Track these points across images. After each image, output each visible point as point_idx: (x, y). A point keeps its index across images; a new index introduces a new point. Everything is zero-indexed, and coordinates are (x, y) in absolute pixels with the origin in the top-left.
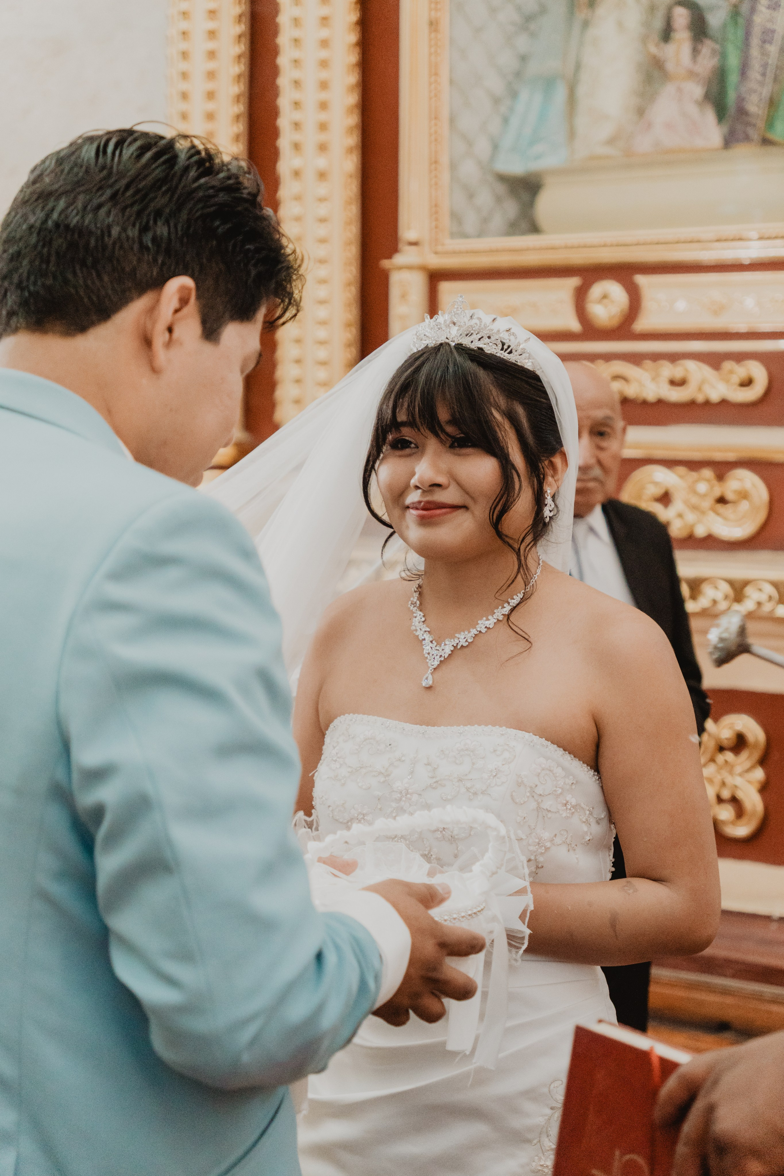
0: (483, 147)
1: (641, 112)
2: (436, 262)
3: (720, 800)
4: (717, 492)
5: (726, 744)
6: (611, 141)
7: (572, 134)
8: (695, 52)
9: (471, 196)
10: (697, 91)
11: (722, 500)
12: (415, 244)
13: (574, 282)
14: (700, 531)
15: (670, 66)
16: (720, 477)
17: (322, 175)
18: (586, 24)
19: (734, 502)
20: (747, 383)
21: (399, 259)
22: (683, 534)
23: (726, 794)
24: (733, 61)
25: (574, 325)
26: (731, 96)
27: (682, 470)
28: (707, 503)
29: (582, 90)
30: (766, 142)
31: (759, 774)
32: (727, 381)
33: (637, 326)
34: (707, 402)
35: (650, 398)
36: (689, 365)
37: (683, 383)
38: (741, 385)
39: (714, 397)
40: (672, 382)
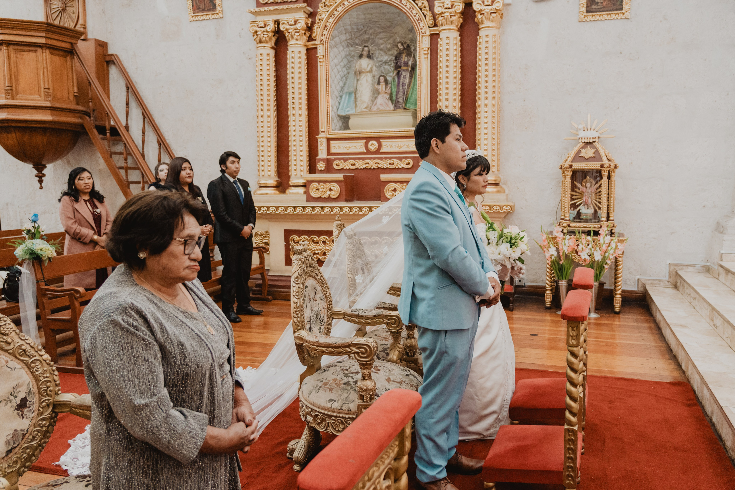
0: (335, 108)
1: (373, 101)
2: (329, 136)
6: (366, 108)
7: (356, 106)
8: (386, 88)
9: (333, 121)
10: (388, 97)
12: (324, 132)
13: (365, 141)
15: (380, 90)
17: (300, 115)
18: (358, 80)
20: (409, 164)
21: (320, 136)
24: (394, 90)
25: (365, 151)
26: (394, 98)
27: (399, 184)
29: (357, 96)
30: (405, 109)
32: (404, 164)
33: (381, 151)
34: (399, 168)
35: (385, 167)
36: (394, 160)
37: (393, 164)
38: (407, 164)
39: (400, 167)
40: (390, 164)
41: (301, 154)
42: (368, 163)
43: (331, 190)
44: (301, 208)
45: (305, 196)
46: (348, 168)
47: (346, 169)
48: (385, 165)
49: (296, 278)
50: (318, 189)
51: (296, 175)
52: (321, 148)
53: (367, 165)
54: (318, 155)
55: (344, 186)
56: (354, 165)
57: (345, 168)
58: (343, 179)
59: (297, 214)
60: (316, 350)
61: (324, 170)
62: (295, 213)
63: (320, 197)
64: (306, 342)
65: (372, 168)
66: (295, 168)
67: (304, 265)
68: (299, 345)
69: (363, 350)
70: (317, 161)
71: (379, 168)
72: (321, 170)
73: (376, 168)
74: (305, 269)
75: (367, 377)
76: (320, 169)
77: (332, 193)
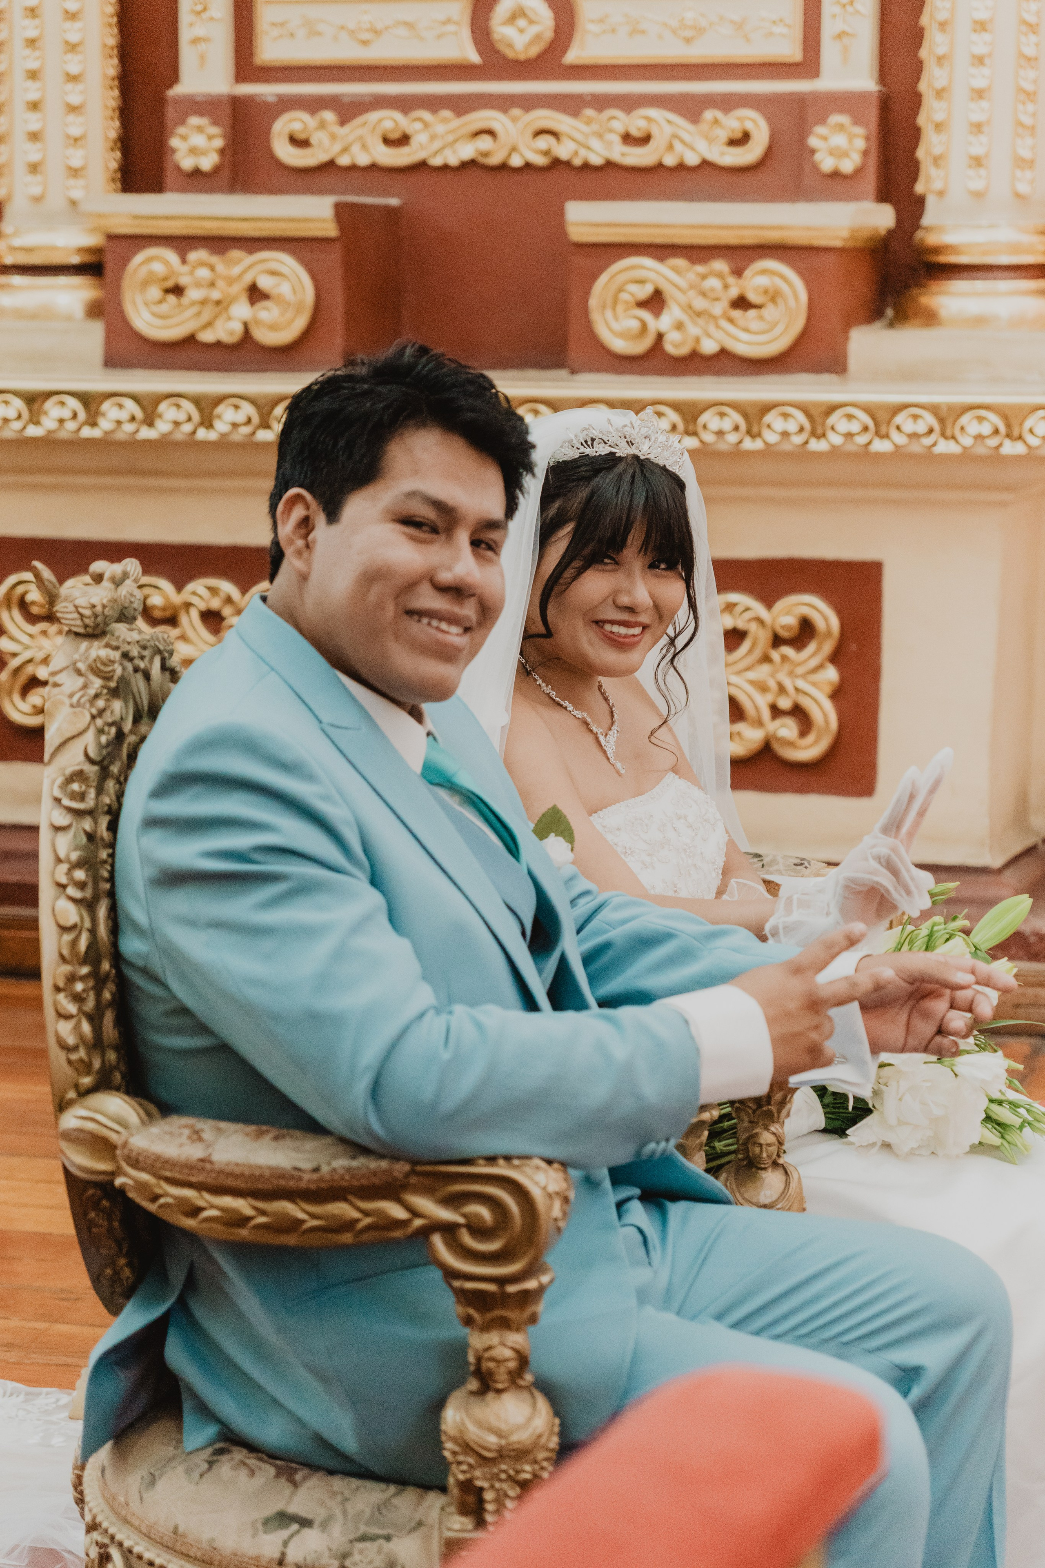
3: (776, 712)
4: (734, 293)
5: (785, 634)
11: (741, 303)
14: (709, 347)
16: (738, 272)
19: (758, 307)
20: (741, 140)
22: (684, 351)
23: (785, 704)
25: (474, 57)
27: (680, 262)
28: (719, 308)
31: (831, 674)
32: (710, 140)
33: (572, 57)
34: (681, 167)
35: (596, 160)
36: (653, 113)
37: (645, 140)
38: (733, 142)
39: (692, 160)
40: (627, 138)
41: (74, 69)
42: (491, 133)
43: (255, 294)
44: (74, 403)
45: (96, 331)
46: (363, 160)
47: (353, 168)
48: (595, 143)
49: (70, 780)
50: (177, 290)
51: (38, 199)
52: (199, 31)
53: (485, 143)
54: (174, 78)
55: (338, 273)
56: (404, 140)
57: (344, 161)
58: (331, 230)
59: (48, 442)
60: (194, 1211)
61: (217, 170)
62: (33, 431)
63: (190, 340)
64: (135, 1162)
65: (516, 161)
66: (35, 157)
67: (117, 705)
68: (88, 1184)
69: (484, 1212)
70: (171, 112)
71: (556, 163)
72: (197, 173)
73: (540, 160)
74: (128, 726)
75: (502, 1379)
76: (187, 163)
77: (266, 313)
